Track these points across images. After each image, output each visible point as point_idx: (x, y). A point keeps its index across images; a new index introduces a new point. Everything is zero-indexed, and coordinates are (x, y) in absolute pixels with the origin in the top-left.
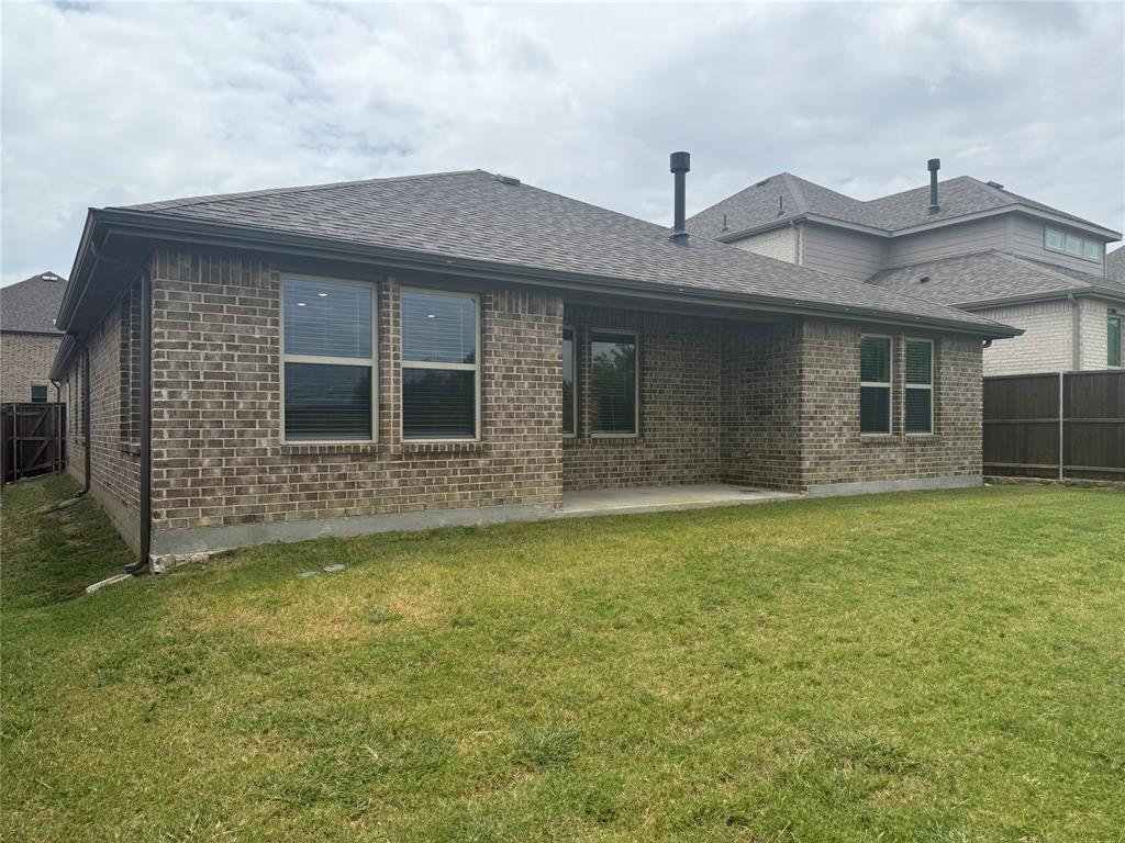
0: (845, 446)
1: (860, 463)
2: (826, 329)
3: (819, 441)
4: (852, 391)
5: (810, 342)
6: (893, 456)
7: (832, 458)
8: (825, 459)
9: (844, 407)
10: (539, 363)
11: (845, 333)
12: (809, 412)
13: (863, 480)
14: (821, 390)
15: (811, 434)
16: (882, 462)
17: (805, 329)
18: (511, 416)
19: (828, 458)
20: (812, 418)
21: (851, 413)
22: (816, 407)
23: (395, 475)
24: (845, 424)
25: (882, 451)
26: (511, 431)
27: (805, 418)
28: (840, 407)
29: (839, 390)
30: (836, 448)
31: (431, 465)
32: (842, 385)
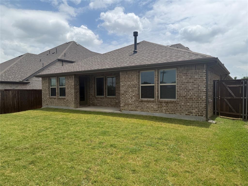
0: (134, 102)
1: (139, 106)
2: (127, 72)
3: (125, 100)
4: (136, 87)
5: (122, 76)
6: (152, 106)
7: (129, 104)
8: (127, 104)
9: (133, 92)
10: (71, 86)
11: (133, 73)
12: (122, 93)
13: (140, 111)
14: (126, 87)
15: (123, 98)
16: (147, 107)
17: (120, 73)
18: (68, 94)
19: (128, 104)
20: (123, 94)
21: (136, 93)
22: (124, 92)
23: (57, 101)
24: (133, 96)
25: (148, 104)
26: (68, 96)
27: (121, 94)
28: (132, 92)
29: (131, 87)
30: (130, 102)
31: (60, 100)
32: (132, 86)
